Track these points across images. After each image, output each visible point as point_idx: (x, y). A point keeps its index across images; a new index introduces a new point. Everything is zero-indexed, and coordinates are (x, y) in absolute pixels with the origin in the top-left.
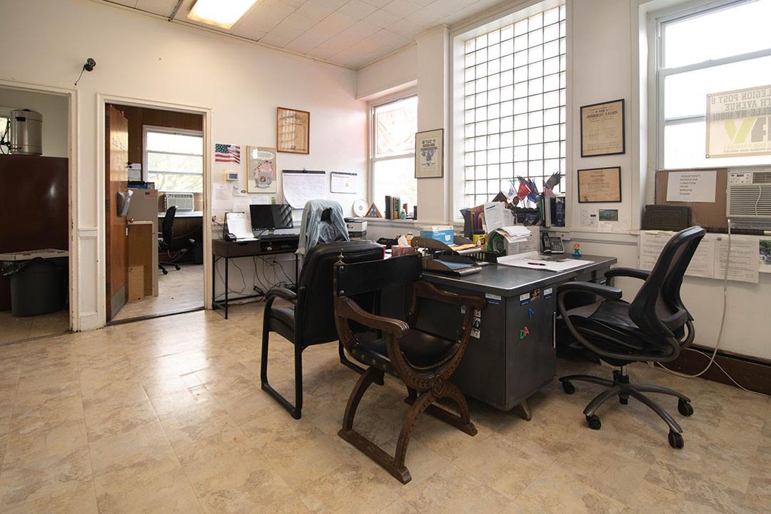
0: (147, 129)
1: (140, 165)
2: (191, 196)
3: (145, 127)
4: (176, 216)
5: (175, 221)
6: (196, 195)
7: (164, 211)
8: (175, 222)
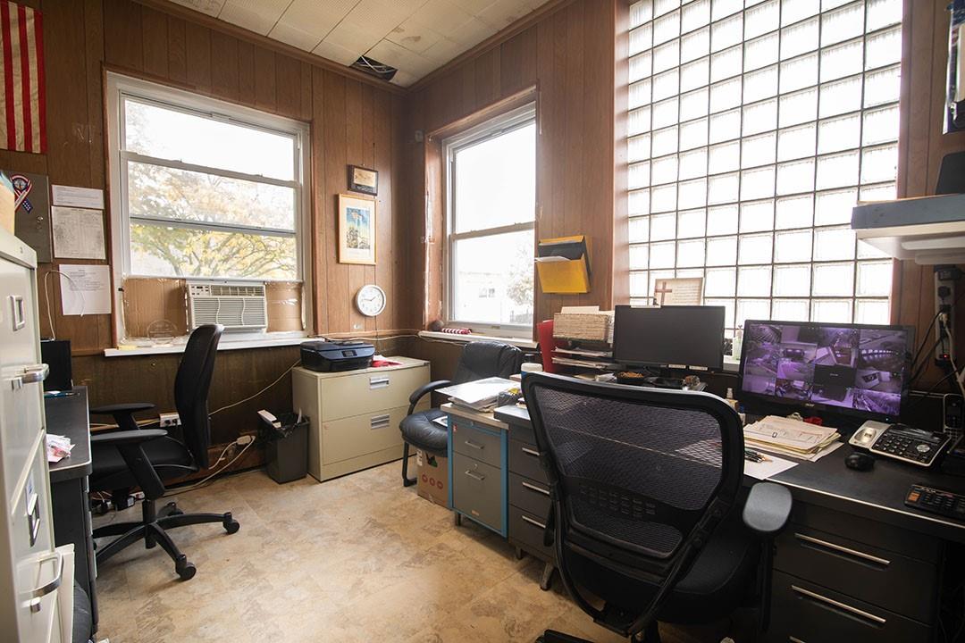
0: (120, 86)
1: (99, 193)
2: (259, 291)
3: (116, 82)
4: (220, 347)
5: (218, 360)
6: (273, 287)
7: (185, 334)
8: (218, 363)
